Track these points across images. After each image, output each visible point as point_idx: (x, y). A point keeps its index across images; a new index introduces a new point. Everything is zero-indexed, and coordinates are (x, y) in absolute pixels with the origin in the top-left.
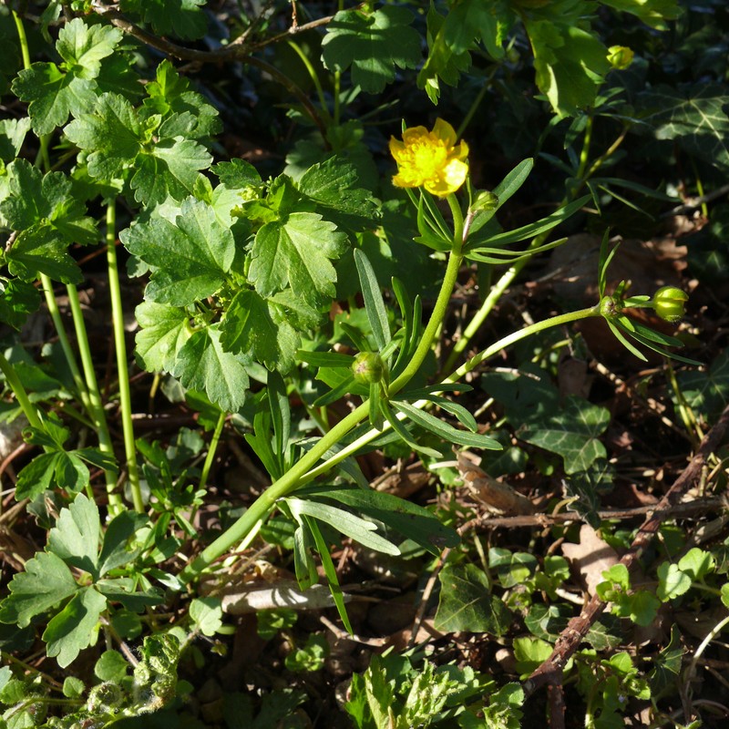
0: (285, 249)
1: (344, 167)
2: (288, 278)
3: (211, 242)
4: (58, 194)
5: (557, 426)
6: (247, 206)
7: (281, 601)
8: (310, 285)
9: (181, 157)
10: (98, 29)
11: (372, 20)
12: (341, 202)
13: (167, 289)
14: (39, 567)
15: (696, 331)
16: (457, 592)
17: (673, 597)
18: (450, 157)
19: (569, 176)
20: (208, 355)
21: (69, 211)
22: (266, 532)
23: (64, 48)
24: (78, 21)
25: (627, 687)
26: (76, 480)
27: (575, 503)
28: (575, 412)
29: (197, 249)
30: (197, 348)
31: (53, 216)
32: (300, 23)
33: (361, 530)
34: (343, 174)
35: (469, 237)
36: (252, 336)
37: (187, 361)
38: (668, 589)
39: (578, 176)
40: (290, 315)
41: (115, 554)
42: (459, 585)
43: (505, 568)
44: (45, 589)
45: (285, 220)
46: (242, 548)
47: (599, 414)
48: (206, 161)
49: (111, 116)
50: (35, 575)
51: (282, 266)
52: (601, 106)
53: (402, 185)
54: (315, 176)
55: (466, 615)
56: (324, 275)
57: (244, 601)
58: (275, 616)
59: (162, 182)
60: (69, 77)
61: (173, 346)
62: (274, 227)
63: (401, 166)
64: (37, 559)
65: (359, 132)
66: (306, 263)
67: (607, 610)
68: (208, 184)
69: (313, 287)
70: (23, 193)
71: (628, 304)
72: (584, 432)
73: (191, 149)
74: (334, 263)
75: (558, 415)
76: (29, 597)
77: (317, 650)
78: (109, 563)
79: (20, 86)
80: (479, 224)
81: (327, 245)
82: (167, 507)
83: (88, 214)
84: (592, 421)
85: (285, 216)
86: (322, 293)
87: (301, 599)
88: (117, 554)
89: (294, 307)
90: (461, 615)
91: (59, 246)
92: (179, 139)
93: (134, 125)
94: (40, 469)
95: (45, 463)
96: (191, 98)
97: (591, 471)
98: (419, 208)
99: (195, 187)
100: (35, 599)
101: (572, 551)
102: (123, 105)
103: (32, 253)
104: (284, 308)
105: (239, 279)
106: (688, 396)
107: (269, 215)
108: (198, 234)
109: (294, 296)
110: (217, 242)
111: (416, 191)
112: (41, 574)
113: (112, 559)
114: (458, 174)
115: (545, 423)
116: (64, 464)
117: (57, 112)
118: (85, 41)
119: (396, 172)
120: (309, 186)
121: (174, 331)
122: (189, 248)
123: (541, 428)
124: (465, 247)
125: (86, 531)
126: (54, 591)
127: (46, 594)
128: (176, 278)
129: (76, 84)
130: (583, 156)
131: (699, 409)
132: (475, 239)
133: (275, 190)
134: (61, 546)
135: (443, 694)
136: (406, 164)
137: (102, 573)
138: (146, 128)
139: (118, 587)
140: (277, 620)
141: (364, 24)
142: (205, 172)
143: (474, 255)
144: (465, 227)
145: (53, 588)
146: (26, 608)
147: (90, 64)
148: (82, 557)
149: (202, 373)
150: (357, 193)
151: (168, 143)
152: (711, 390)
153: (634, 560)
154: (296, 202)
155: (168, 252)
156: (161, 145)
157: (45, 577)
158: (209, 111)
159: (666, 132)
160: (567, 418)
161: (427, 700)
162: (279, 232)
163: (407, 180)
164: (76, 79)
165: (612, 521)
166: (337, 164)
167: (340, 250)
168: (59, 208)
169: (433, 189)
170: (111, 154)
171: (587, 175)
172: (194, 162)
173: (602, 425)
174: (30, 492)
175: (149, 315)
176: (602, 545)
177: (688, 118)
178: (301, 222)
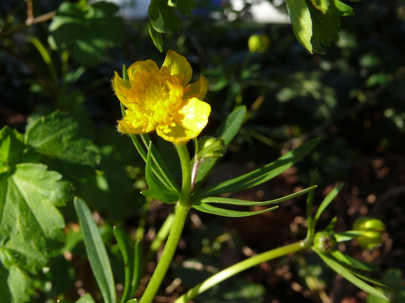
0: (14, 199)
1: (67, 120)
2: (18, 226)
8: (39, 232)
12: (65, 152)
32: (35, 15)
34: (66, 126)
45: (13, 171)
51: (12, 216)
53: (128, 131)
54: (40, 129)
56: (52, 222)
62: (3, 178)
63: (126, 108)
66: (34, 211)
69: (42, 234)
74: (61, 209)
81: (53, 194)
85: (12, 166)
86: (50, 239)
89: (22, 250)
98: (150, 154)
104: (14, 253)
109: (22, 240)
120: (35, 138)
136: (132, 106)
143: (205, 206)
144: (193, 173)
150: (79, 143)
154: (21, 153)
162: (7, 184)
163: (135, 125)
166: (60, 117)
167: (65, 197)
169: (168, 135)
178: (27, 173)
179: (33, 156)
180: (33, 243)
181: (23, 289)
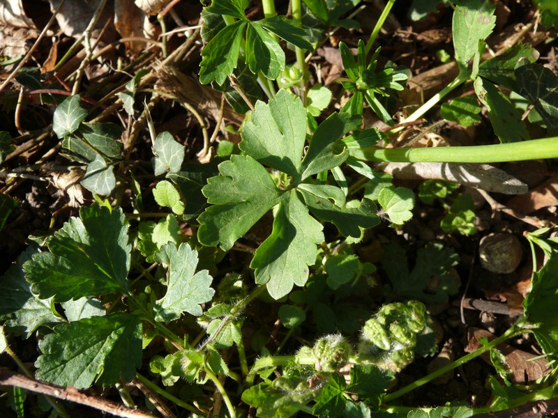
7: (450, 176)
14: (234, 169)
26: (269, 61)
41: (320, 158)
44: (244, 196)
46: (413, 118)
50: (231, 178)
57: (410, 168)
58: (438, 185)
64: (233, 161)
76: (228, 208)
77: (469, 215)
78: (313, 167)
82: (359, 86)
87: (473, 179)
88: (323, 157)
94: (224, 44)
95: (229, 37)
100: (234, 211)
112: (238, 177)
113: (317, 163)
116: (252, 40)
125: (287, 131)
126: (254, 198)
127: (246, 203)
134: (257, 143)
137: (304, 177)
139: (326, 198)
140: (441, 188)
145: (252, 194)
146: (227, 222)
148: (282, 157)
157: (242, 181)
174: (216, 73)
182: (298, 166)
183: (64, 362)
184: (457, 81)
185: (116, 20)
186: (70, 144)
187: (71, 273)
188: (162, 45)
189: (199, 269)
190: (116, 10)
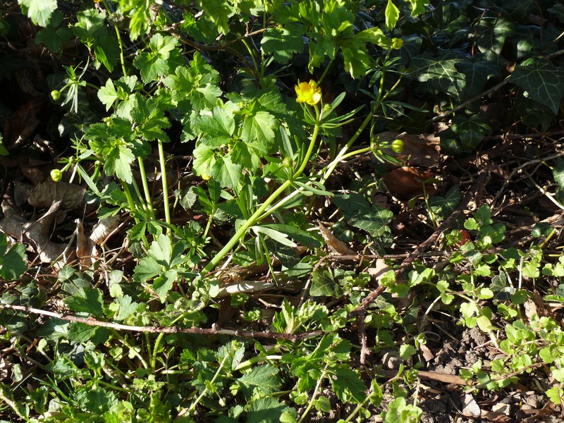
0: (255, 126)
1: (275, 95)
2: (257, 136)
3: (225, 123)
4: (153, 108)
5: (367, 219)
6: (241, 109)
7: (242, 289)
8: (264, 139)
9: (210, 91)
10: (167, 38)
11: (283, 32)
12: (275, 108)
13: (210, 141)
15: (442, 179)
16: (320, 280)
17: (415, 285)
18: (315, 92)
19: (373, 100)
20: (223, 168)
21: (157, 115)
22: (235, 259)
23: (153, 46)
24: (158, 35)
25: (392, 319)
27: (372, 245)
28: (375, 212)
29: (220, 126)
30: (219, 165)
31: (150, 117)
33: (281, 238)
34: (275, 97)
35: (322, 120)
36: (242, 158)
37: (215, 169)
38: (412, 282)
39: (378, 100)
40: (256, 151)
42: (321, 278)
43: (342, 277)
44: (145, 271)
45: (254, 114)
46: (224, 267)
47: (388, 213)
48: (219, 92)
49: (181, 75)
50: (144, 267)
51: (254, 132)
52: (388, 66)
53: (299, 101)
54: (265, 98)
55: (323, 289)
56: (270, 135)
57: (225, 290)
58: (239, 296)
59: (203, 102)
60: (156, 58)
61: (209, 165)
62: (250, 117)
63: (298, 95)
64: (144, 260)
65: (274, 80)
66: (263, 131)
67: (386, 291)
68: (222, 102)
69: (266, 139)
70: (139, 107)
71: (380, 145)
72: (380, 222)
73: (213, 88)
74: (274, 130)
75: (368, 214)
76: (144, 274)
77: (257, 312)
79: (136, 62)
80: (325, 116)
81: (271, 124)
82: (193, 245)
83: (165, 116)
84: (384, 217)
85: (254, 113)
86: (269, 142)
87: (251, 287)
88: (177, 259)
89: (257, 148)
90: (321, 289)
91: (159, 128)
92: (209, 85)
93: (190, 79)
94: (139, 228)
96: (208, 67)
97: (382, 237)
98: (304, 110)
99: (217, 103)
100: (146, 275)
101: (372, 271)
102: (186, 71)
103: (149, 130)
104: (253, 148)
105: (236, 138)
106: (433, 208)
107: (248, 113)
108: (221, 120)
109: (258, 143)
110: (228, 124)
111: (303, 103)
113: (175, 261)
114: (317, 97)
115: (361, 218)
117: (152, 73)
118: (162, 43)
119: (296, 97)
120: (263, 102)
121: (209, 159)
122: (217, 126)
123: (360, 219)
124: (320, 123)
125: (164, 249)
126: (153, 272)
127: (150, 273)
128: (213, 137)
129: (158, 61)
130: (380, 91)
131: (440, 214)
132: (324, 121)
133: (252, 103)
134: (153, 256)
135: (314, 310)
136: (300, 94)
137: (171, 267)
138: (195, 80)
139: (179, 270)
140: (240, 298)
141: (279, 34)
142: (221, 97)
143: (323, 126)
144: (320, 117)
147: (165, 53)
148: (163, 260)
149: (221, 174)
150: (280, 105)
151: (204, 86)
152: (446, 205)
153: (399, 272)
154: (259, 108)
155: (209, 127)
156: (200, 87)
157: (148, 268)
158: (216, 73)
159: (424, 78)
160: (372, 215)
161: (307, 312)
162: (252, 119)
163: (301, 100)
164: (159, 59)
165: (392, 260)
166: (273, 94)
167: (275, 125)
168: (153, 114)
169: (309, 102)
170: (181, 91)
171: (382, 100)
172: (215, 93)
173: (389, 219)
174: (137, 237)
175: (199, 153)
176: (385, 266)
177: (436, 70)
178: (261, 115)
179: (264, 109)
180: (262, 142)
181: (257, 162)
182: (168, 262)
183: (78, 333)
184: (238, 247)
185: (77, 250)
186: (65, 287)
187: (80, 305)
188: (103, 259)
189: (132, 302)
190: (77, 244)
